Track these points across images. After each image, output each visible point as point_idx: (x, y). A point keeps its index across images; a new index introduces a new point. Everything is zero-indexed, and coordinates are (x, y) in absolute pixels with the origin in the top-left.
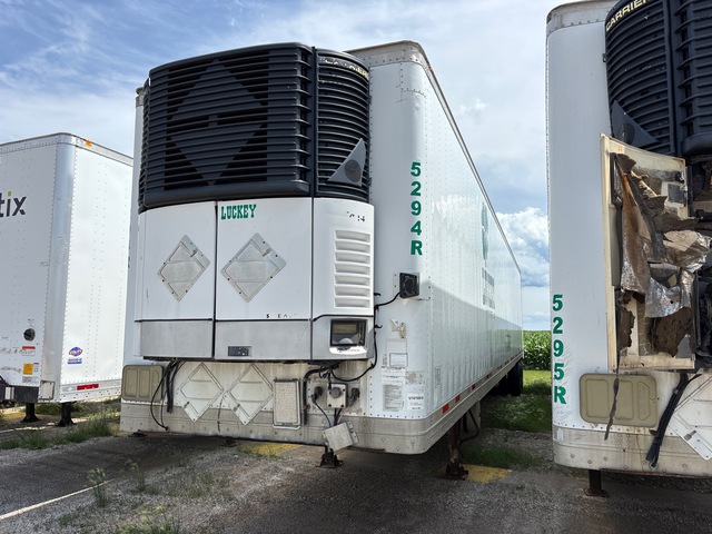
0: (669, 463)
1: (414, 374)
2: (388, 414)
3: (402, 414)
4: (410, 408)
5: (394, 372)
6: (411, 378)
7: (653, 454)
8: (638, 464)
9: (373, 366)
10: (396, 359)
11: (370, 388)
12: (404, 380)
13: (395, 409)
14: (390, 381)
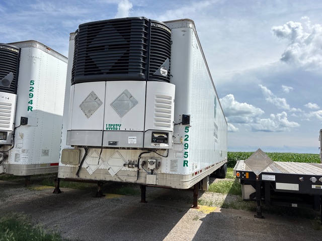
0: (82, 176)
1: (24, 150)
2: (15, 163)
3: (19, 163)
4: (22, 161)
5: (18, 149)
6: (23, 151)
7: (78, 174)
8: (75, 177)
9: (13, 147)
10: (20, 145)
11: (12, 154)
12: (21, 152)
13: (18, 161)
14: (17, 152)
